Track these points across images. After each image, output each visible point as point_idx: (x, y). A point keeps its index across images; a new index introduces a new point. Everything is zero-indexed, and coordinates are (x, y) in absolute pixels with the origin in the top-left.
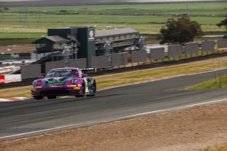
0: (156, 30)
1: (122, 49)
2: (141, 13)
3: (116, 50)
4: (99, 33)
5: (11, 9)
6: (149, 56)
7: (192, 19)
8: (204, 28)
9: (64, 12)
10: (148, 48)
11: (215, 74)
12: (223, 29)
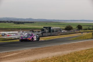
0: (64, 28)
1: (57, 31)
2: (61, 24)
3: (56, 31)
4: (53, 28)
5: (37, 23)
6: (63, 33)
7: (71, 26)
8: (73, 28)
9: (46, 24)
10: (63, 31)
11: (75, 37)
12: (77, 28)
